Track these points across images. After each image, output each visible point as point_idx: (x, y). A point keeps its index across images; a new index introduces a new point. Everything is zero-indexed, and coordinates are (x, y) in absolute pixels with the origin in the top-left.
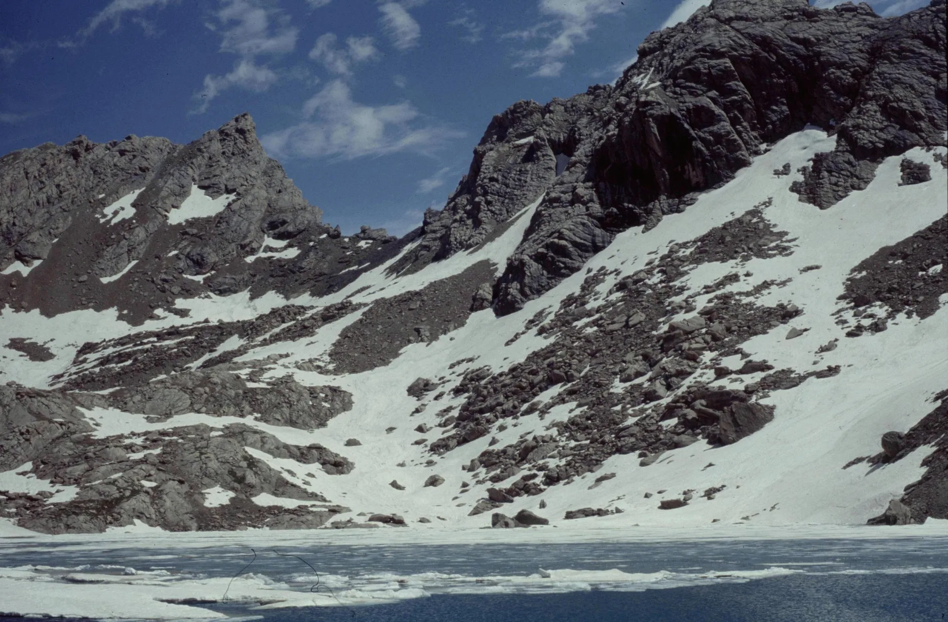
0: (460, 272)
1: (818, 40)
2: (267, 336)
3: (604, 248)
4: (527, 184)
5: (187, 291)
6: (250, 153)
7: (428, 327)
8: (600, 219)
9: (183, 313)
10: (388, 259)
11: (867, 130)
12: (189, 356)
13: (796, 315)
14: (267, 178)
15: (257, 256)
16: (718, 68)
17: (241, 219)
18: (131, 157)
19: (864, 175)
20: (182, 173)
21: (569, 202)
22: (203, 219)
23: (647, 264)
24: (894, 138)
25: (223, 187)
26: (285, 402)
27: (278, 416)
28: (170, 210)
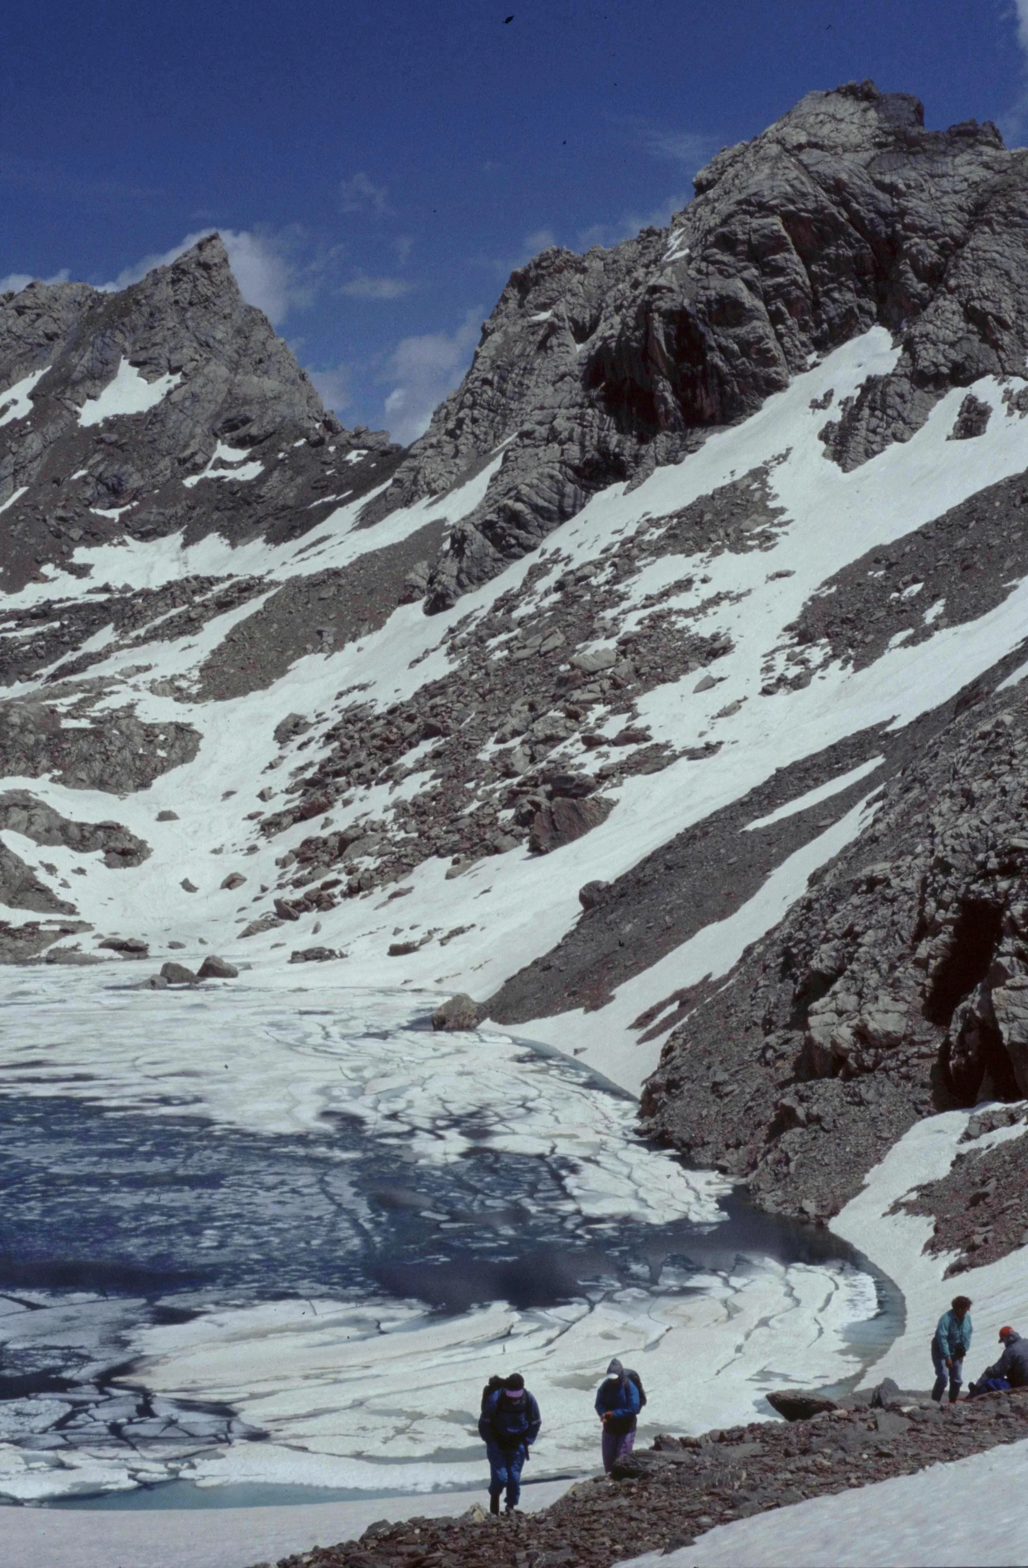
0: (402, 539)
1: (908, 186)
2: (142, 632)
3: (573, 514)
4: (529, 393)
5: (93, 535)
6: (217, 301)
7: (334, 629)
8: (576, 470)
9: (81, 571)
10: (373, 488)
11: (934, 344)
12: (42, 658)
13: (723, 654)
14: (241, 341)
15: (202, 476)
16: (761, 232)
17: (182, 416)
18: (34, 317)
19: (913, 417)
20: (107, 340)
21: (544, 439)
22: (130, 417)
23: (603, 552)
24: (966, 358)
25: (163, 362)
26: (100, 753)
27: (83, 775)
28: (84, 401)
